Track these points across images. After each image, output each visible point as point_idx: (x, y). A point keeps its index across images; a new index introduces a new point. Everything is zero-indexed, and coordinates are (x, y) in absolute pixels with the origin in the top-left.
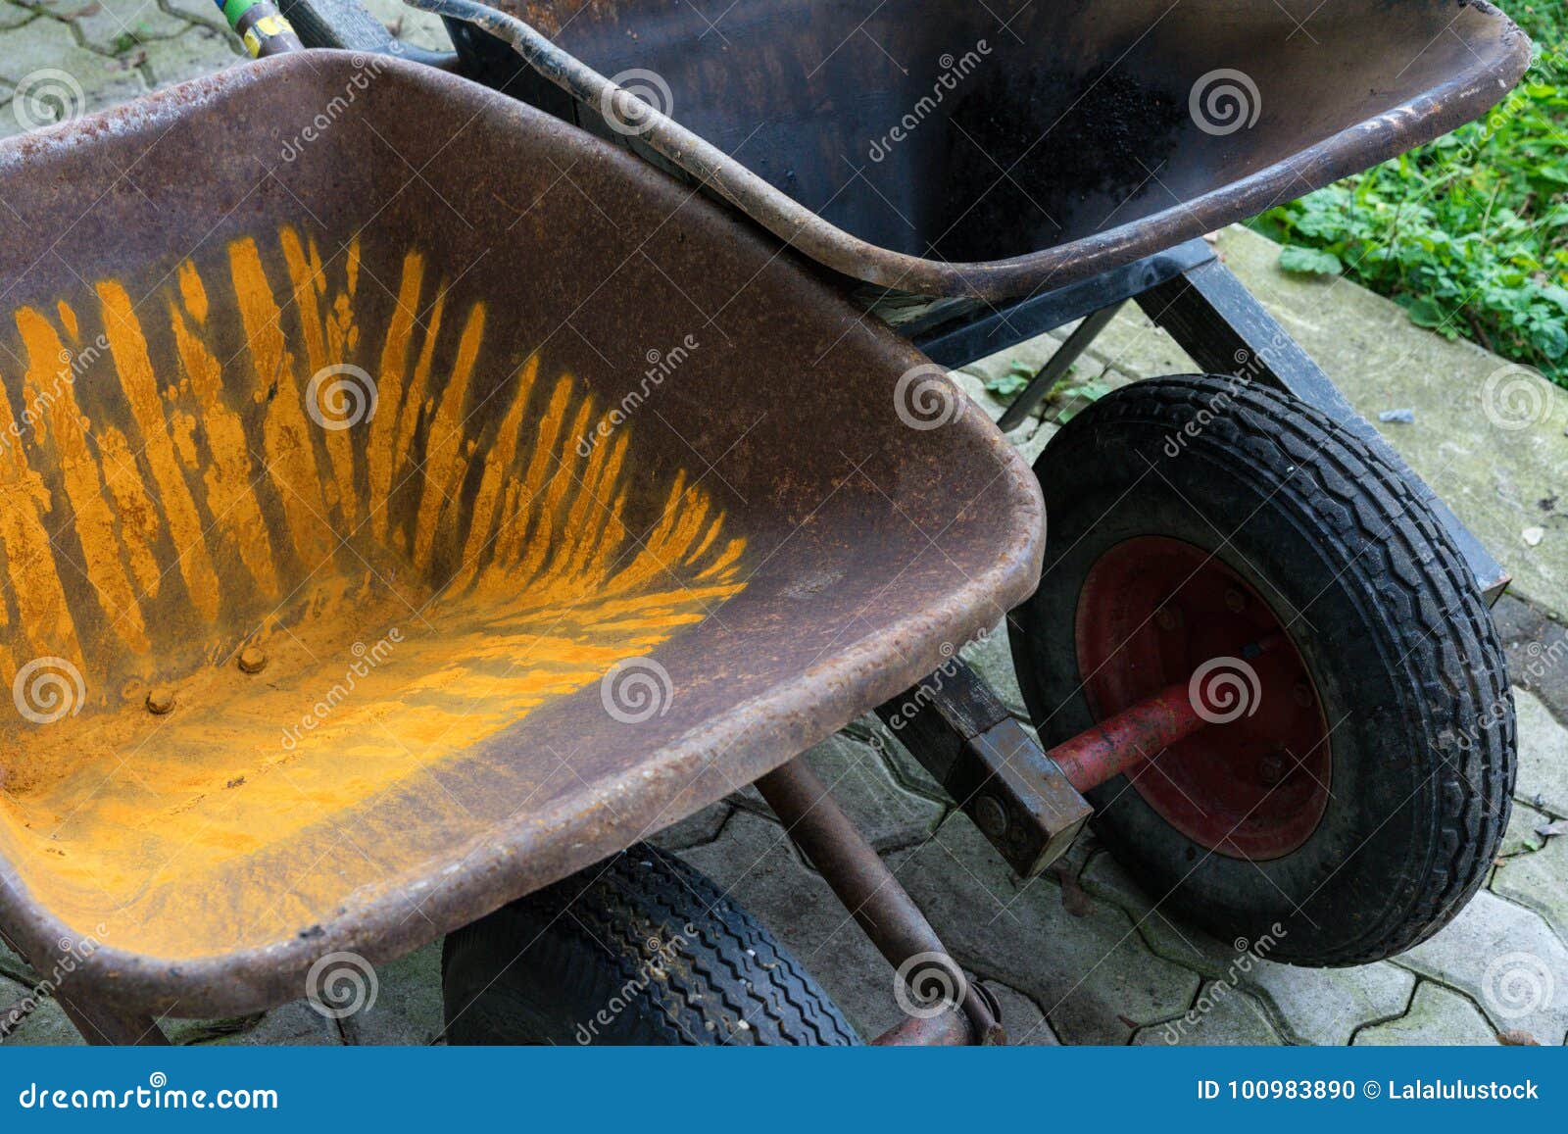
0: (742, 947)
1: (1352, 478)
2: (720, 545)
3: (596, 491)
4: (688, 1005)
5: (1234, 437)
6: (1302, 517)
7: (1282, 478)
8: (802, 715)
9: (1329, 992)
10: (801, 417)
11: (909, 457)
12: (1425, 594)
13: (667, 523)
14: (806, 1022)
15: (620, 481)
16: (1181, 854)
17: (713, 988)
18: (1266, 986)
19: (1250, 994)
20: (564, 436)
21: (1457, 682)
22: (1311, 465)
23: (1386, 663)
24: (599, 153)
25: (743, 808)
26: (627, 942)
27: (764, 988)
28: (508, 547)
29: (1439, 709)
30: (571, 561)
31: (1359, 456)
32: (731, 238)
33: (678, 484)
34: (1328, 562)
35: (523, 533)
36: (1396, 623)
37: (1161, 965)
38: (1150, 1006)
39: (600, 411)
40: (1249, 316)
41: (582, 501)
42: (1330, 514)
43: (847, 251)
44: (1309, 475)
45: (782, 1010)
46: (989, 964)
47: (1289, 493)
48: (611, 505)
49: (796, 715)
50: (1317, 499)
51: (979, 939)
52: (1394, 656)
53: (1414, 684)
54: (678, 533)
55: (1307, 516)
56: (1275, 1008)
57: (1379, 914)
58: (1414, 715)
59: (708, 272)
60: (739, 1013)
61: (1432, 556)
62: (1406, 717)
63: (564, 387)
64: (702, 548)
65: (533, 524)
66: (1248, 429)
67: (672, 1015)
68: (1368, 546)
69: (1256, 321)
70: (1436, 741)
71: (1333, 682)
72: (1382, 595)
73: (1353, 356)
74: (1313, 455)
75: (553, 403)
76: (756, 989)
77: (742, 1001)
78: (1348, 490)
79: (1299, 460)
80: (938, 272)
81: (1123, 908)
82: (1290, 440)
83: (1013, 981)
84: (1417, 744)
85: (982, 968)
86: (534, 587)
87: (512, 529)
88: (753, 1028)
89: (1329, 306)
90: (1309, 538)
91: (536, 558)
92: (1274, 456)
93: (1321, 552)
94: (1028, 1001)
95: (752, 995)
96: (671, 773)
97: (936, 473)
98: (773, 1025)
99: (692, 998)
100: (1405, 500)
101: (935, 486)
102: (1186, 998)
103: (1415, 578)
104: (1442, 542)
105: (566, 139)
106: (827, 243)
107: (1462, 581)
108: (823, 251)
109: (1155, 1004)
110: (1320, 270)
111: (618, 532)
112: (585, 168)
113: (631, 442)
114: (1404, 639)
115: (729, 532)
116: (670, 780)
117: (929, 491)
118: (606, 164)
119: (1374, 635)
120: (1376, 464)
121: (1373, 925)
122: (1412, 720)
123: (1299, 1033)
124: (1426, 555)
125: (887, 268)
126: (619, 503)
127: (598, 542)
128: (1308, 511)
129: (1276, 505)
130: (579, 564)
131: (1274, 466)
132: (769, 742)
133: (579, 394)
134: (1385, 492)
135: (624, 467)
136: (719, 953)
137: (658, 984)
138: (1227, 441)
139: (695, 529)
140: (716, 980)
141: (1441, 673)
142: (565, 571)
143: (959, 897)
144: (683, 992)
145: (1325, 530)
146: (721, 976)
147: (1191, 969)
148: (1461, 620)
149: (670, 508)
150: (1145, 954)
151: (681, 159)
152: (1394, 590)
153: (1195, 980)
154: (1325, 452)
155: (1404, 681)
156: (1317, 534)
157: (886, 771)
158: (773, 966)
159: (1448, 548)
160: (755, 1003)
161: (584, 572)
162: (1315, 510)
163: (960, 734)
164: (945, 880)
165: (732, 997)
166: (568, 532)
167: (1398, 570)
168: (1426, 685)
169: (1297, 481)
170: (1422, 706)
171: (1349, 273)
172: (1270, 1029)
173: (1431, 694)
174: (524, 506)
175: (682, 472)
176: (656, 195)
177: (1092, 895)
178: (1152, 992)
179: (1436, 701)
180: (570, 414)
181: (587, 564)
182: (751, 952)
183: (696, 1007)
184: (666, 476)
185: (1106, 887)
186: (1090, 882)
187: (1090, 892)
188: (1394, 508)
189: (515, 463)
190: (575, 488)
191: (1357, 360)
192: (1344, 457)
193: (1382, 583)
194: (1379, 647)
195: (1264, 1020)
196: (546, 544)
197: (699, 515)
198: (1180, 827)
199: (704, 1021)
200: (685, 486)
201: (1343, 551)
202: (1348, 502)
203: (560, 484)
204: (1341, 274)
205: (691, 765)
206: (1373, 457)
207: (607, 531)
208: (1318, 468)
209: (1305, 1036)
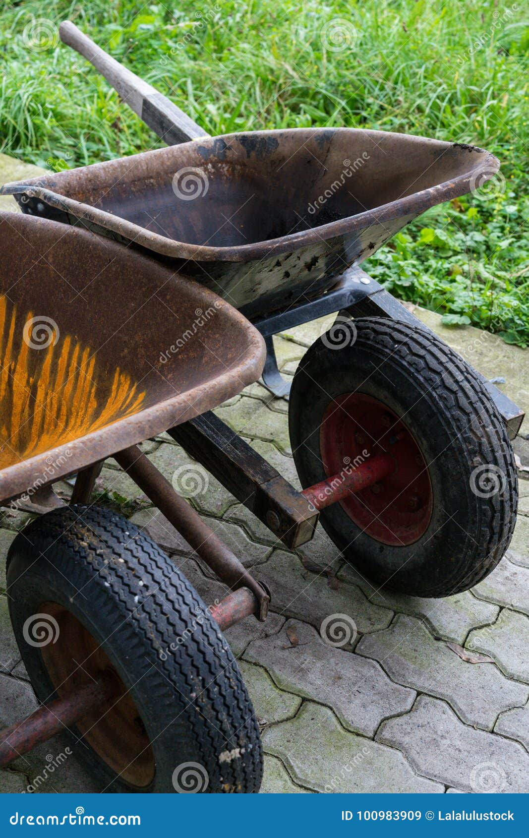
0: (123, 531)
1: (424, 347)
2: (135, 398)
3: (84, 387)
4: (97, 555)
5: (372, 337)
6: (402, 366)
7: (392, 351)
8: (143, 423)
9: (456, 615)
10: (164, 330)
11: (208, 337)
12: (460, 394)
13: (113, 394)
14: (151, 559)
15: (93, 379)
16: (378, 550)
17: (108, 547)
18: (425, 614)
19: (418, 618)
20: (69, 365)
21: (479, 434)
22: (406, 344)
23: (446, 428)
24: (74, 231)
25: (176, 554)
26: (71, 534)
27: (133, 546)
28: (50, 424)
29: (472, 447)
30: (76, 422)
31: (428, 339)
32: (129, 256)
33: (117, 375)
34: (415, 385)
35: (55, 415)
36: (449, 409)
37: (375, 608)
38: (369, 625)
39: (82, 349)
40: (400, 312)
41: (79, 391)
42: (415, 363)
43: (173, 247)
44: (405, 348)
45: (140, 554)
46: (292, 612)
47: (396, 357)
48: (90, 392)
49: (141, 423)
50: (409, 358)
51: (286, 601)
52: (449, 424)
53: (459, 436)
54: (118, 397)
55: (405, 366)
56: (430, 623)
57: (461, 556)
58: (461, 451)
59: (121, 274)
60: (120, 556)
61: (463, 378)
62: (457, 453)
63: (68, 341)
64: (128, 402)
65: (59, 410)
66: (377, 332)
67: (90, 559)
68: (433, 375)
69: (402, 314)
70: (473, 463)
71: (425, 442)
72: (440, 397)
73: (477, 358)
74: (406, 339)
75: (63, 351)
76: (128, 547)
77: (121, 551)
78: (422, 352)
79: (399, 342)
80: (213, 251)
81: (358, 586)
82: (396, 335)
83: (303, 618)
84: (464, 465)
85: (288, 614)
86: (61, 439)
87: (51, 415)
88: (126, 562)
89: (466, 338)
90: (406, 375)
91: (61, 425)
92: (389, 342)
93: (411, 381)
94: (309, 626)
95: (127, 549)
96: (81, 445)
97: (219, 341)
98: (135, 560)
99: (98, 552)
100: (466, 374)
101: (219, 347)
102: (386, 621)
103: (455, 387)
104: (468, 373)
105: (60, 228)
106: (164, 246)
107: (478, 389)
108: (163, 249)
109: (371, 624)
110: (460, 323)
111: (94, 404)
112: (68, 239)
113: (96, 360)
114: (452, 416)
115: (139, 390)
116: (80, 448)
117: (217, 349)
118: (77, 236)
119: (439, 415)
120: (436, 342)
121: (460, 563)
122: (460, 454)
123: (441, 632)
124: (460, 378)
125: (191, 252)
126: (93, 390)
127: (86, 411)
128: (405, 363)
129: (392, 363)
130: (79, 421)
131: (389, 346)
132: (128, 434)
133: (73, 344)
134: (440, 352)
135: (94, 373)
136: (112, 534)
137: (84, 548)
138: (369, 339)
139: (125, 394)
140: (110, 543)
141: (471, 430)
142: (73, 428)
143: (277, 584)
144: (95, 550)
145: (412, 370)
146: (112, 542)
147: (389, 609)
148: (478, 405)
149: (114, 387)
150: (367, 604)
151: (105, 224)
152: (446, 394)
153: (391, 614)
154: (412, 338)
155: (454, 435)
156: (409, 373)
157: (245, 535)
158: (137, 538)
159: (471, 375)
160: (127, 552)
161: (81, 426)
162: (408, 362)
163: (256, 483)
164: (271, 578)
165: (117, 550)
166: (73, 409)
167: (447, 385)
168: (465, 436)
169: (399, 351)
170: (464, 446)
171: (475, 324)
172: (427, 632)
173: (467, 440)
174: (54, 402)
175: (118, 369)
176: (98, 244)
177: (342, 581)
178: (370, 619)
179: (470, 443)
180: (71, 354)
181: (82, 422)
182: (127, 533)
183: (101, 555)
184: (111, 372)
185: (349, 577)
186: (341, 576)
187: (341, 580)
188: (444, 359)
189: (50, 383)
190: (75, 388)
191: (478, 360)
192: (421, 339)
193: (439, 391)
194: (441, 420)
195: (425, 628)
196: (65, 418)
197: (126, 387)
198: (375, 537)
199: (103, 560)
200: (120, 375)
201: (422, 379)
202: (422, 357)
203: (69, 388)
204: (470, 324)
205: (90, 442)
206: (435, 339)
207: (89, 405)
208: (408, 345)
209: (444, 634)
